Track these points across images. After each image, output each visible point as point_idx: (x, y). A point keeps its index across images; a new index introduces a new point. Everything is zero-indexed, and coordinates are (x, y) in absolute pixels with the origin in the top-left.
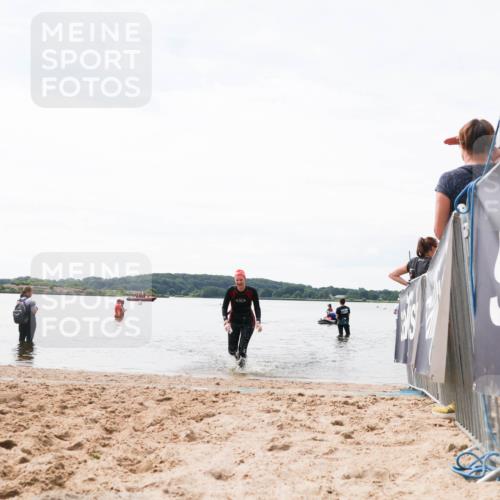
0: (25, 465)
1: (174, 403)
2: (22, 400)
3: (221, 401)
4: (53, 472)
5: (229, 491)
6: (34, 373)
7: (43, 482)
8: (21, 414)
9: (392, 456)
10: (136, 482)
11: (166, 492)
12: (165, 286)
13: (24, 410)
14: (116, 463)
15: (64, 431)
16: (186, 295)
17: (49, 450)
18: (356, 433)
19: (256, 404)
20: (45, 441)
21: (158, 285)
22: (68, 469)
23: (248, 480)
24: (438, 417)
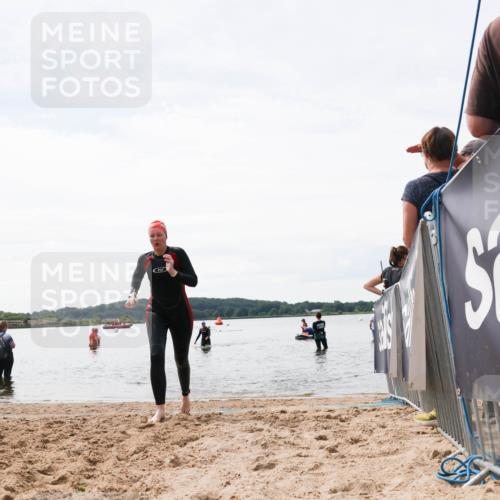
1: (157, 429)
3: (203, 424)
6: (13, 410)
8: (2, 452)
9: (377, 467)
13: (5, 448)
14: (101, 493)
15: (47, 466)
17: (33, 486)
18: (340, 447)
19: (239, 424)
20: (28, 478)
24: (421, 425)
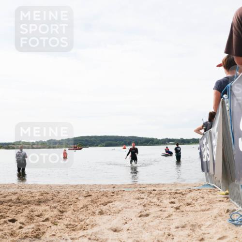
0: (21, 230)
1: (93, 197)
2: (20, 200)
3: (116, 195)
4: (35, 232)
5: (120, 237)
6: (25, 187)
7: (31, 237)
8: (19, 206)
9: (199, 217)
10: (75, 235)
11: (90, 239)
12: (86, 142)
13: (20, 204)
14: (65, 226)
15: (40, 213)
16: (97, 146)
17: (33, 222)
18: (181, 207)
19: (133, 196)
20: (31, 218)
21: (83, 142)
22: (42, 231)
23: (129, 231)
24: (221, 197)
